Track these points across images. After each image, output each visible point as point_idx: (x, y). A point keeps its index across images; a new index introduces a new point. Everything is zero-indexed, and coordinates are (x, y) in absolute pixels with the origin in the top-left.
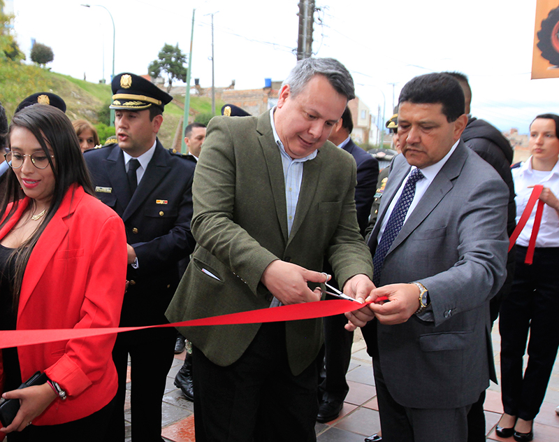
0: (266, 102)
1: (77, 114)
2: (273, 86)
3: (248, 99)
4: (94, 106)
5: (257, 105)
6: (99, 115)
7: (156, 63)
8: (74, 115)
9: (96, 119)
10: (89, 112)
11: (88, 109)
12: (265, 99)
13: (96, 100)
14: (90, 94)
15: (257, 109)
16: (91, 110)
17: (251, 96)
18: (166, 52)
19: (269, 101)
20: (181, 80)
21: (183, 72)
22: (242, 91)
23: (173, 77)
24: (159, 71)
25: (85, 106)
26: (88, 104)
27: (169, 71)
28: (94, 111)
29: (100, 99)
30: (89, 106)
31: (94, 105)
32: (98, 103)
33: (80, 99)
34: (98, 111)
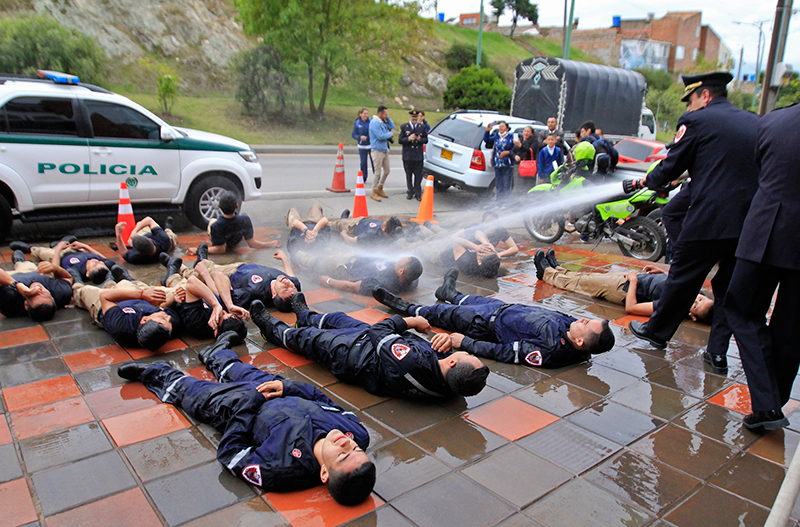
0: (619, 44)
1: (423, 55)
2: (622, 26)
3: (598, 40)
4: (441, 47)
5: (608, 47)
6: (448, 57)
8: (422, 57)
9: (444, 61)
10: (437, 53)
11: (435, 51)
12: (618, 40)
13: (442, 40)
15: (608, 51)
16: (438, 51)
17: (602, 37)
19: (623, 42)
20: (527, 19)
21: (530, 8)
22: (592, 31)
23: (518, 15)
24: (504, 7)
25: (431, 47)
26: (435, 44)
27: (514, 8)
28: (441, 52)
29: (446, 39)
30: (436, 47)
31: (440, 45)
32: (444, 44)
33: (426, 39)
34: (446, 52)
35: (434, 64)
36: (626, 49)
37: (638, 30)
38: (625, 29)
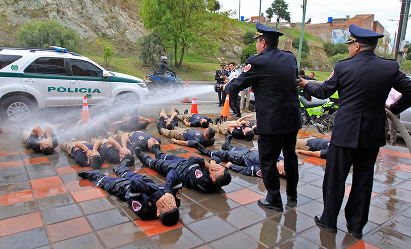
0: (331, 31)
1: (232, 37)
2: (333, 22)
3: (320, 29)
4: (241, 33)
5: (325, 33)
6: (244, 38)
7: (270, 9)
9: (242, 40)
11: (238, 35)
12: (330, 29)
13: (242, 30)
14: (238, 27)
15: (325, 35)
17: (321, 27)
18: (277, 4)
19: (333, 30)
20: (284, 19)
21: (286, 14)
22: (317, 25)
23: (279, 17)
24: (273, 14)
25: (236, 33)
26: (238, 32)
27: (277, 14)
28: (241, 36)
29: (243, 29)
32: (243, 32)
33: (234, 30)
34: (243, 36)
35: (237, 42)
36: (334, 34)
37: (341, 24)
38: (334, 24)
